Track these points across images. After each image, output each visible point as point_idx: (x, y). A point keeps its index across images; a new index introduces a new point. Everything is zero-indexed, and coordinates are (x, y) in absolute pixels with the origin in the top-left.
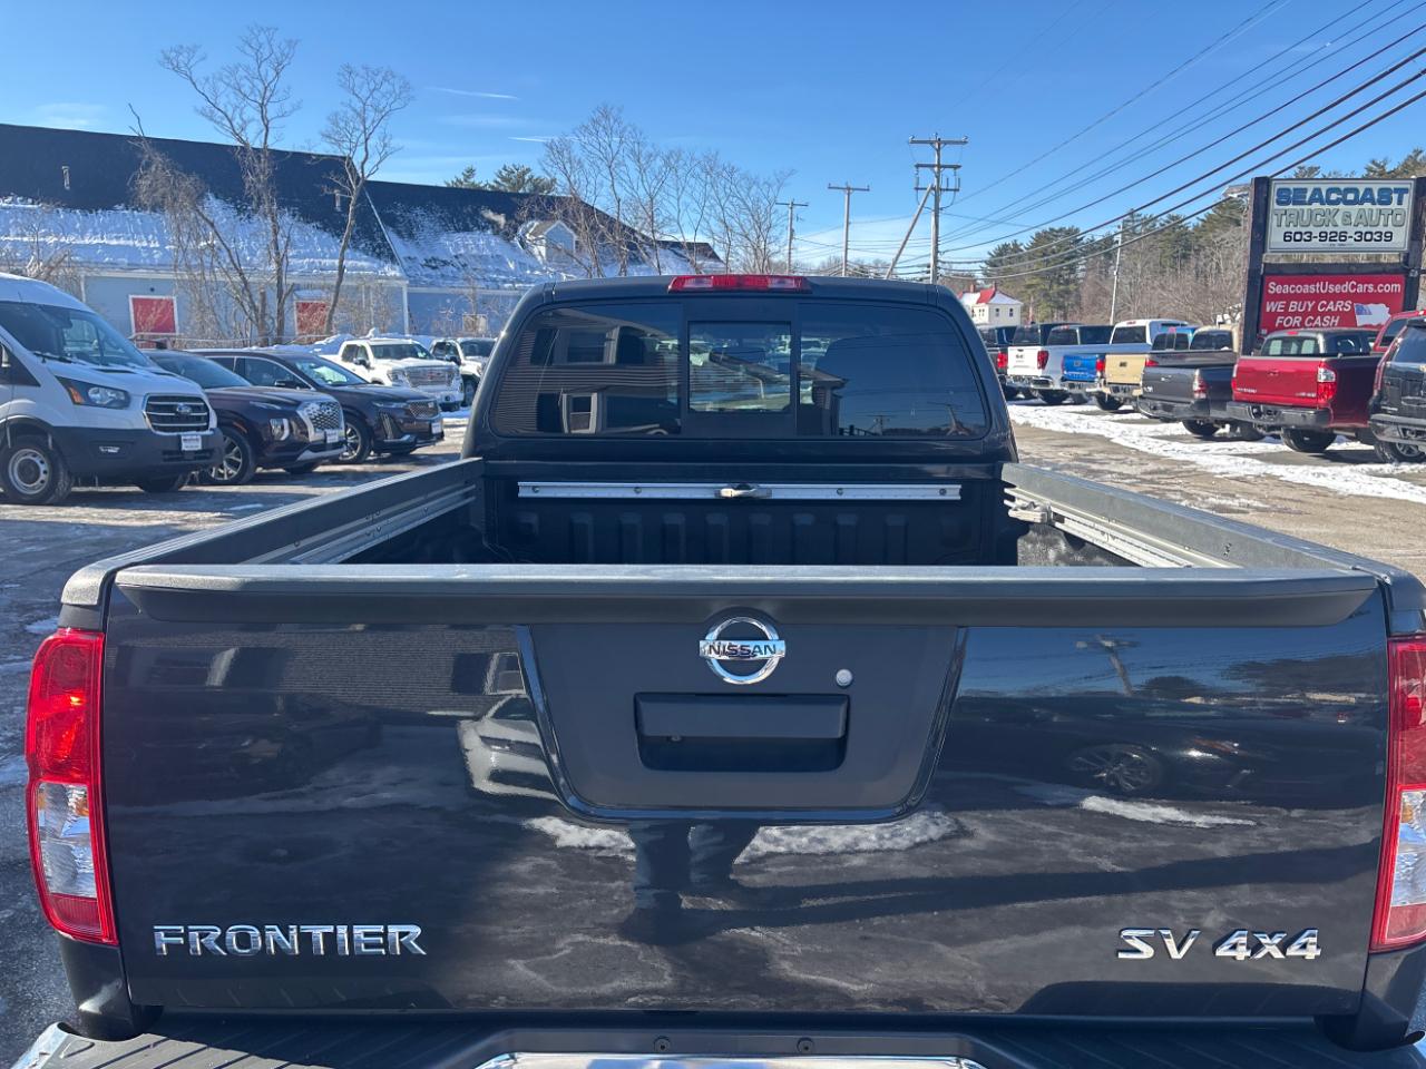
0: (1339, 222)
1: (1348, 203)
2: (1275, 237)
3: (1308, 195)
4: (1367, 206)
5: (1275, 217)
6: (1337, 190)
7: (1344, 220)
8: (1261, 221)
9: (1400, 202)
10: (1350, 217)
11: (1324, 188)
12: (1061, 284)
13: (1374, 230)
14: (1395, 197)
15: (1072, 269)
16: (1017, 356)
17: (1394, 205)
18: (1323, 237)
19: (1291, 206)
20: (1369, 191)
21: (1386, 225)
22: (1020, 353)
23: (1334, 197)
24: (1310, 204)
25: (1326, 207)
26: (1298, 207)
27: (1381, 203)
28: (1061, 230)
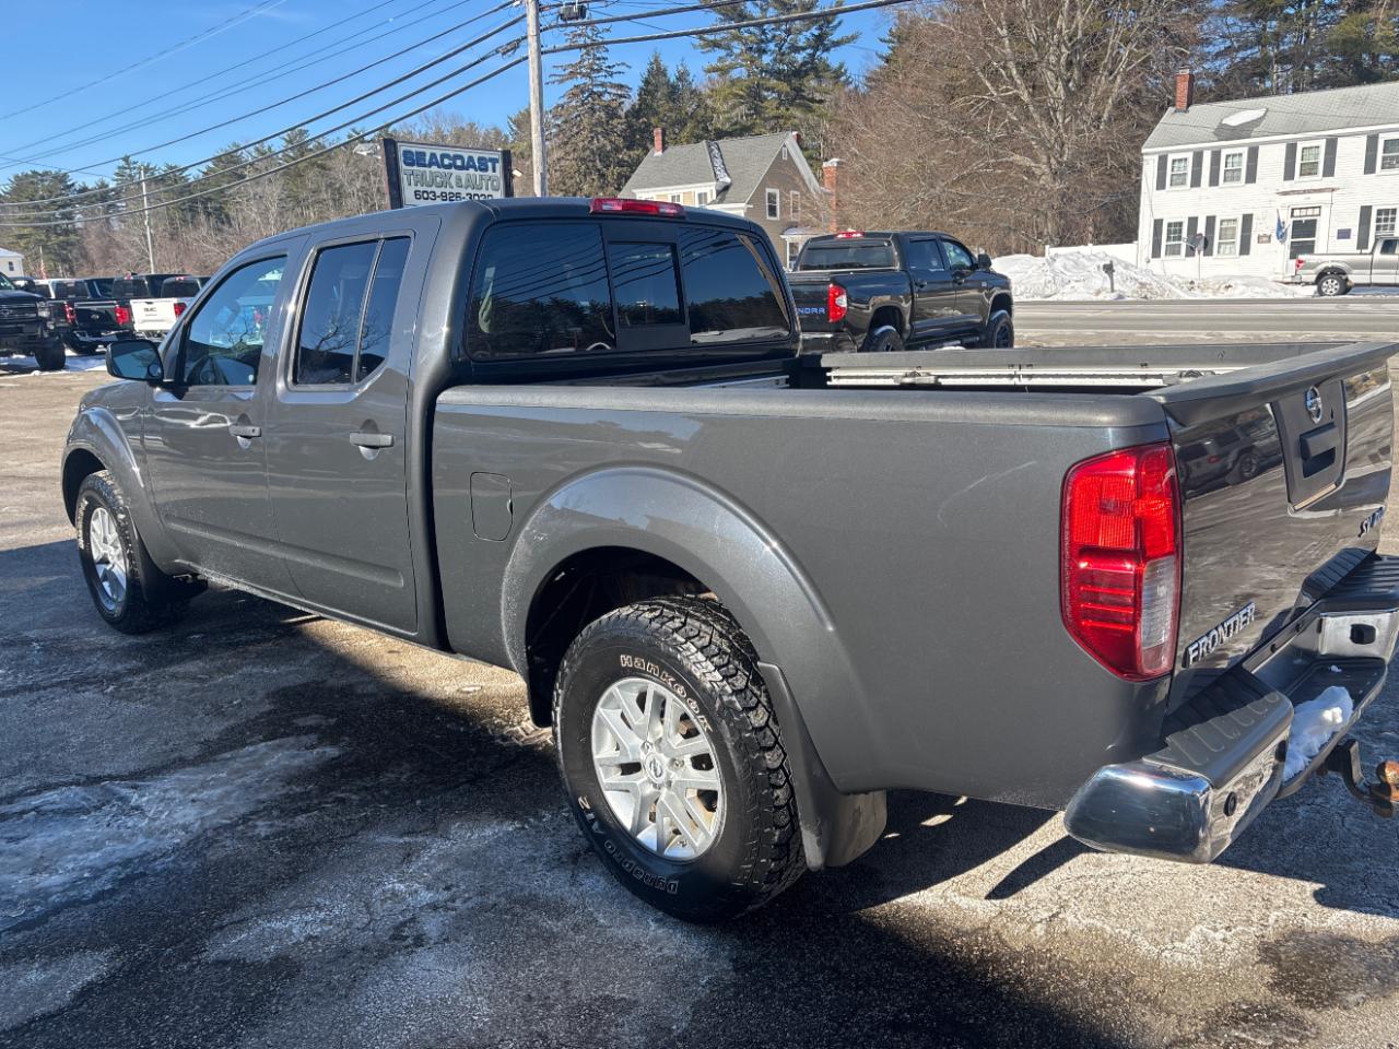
0: (453, 184)
1: (458, 168)
2: (408, 193)
3: (427, 158)
4: (471, 171)
5: (405, 177)
6: (448, 156)
7: (457, 183)
8: (394, 179)
9: (494, 171)
10: (460, 180)
11: (438, 153)
12: (59, 235)
13: (479, 193)
14: (490, 164)
15: (69, 216)
16: (147, 310)
17: (490, 172)
18: (444, 196)
19: (415, 168)
20: (471, 158)
21: (487, 189)
22: (149, 306)
23: (446, 162)
24: (430, 165)
25: (442, 170)
26: (422, 169)
27: (481, 170)
28: (46, 173)
